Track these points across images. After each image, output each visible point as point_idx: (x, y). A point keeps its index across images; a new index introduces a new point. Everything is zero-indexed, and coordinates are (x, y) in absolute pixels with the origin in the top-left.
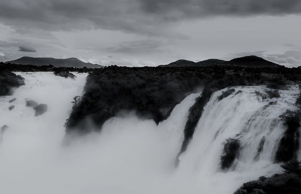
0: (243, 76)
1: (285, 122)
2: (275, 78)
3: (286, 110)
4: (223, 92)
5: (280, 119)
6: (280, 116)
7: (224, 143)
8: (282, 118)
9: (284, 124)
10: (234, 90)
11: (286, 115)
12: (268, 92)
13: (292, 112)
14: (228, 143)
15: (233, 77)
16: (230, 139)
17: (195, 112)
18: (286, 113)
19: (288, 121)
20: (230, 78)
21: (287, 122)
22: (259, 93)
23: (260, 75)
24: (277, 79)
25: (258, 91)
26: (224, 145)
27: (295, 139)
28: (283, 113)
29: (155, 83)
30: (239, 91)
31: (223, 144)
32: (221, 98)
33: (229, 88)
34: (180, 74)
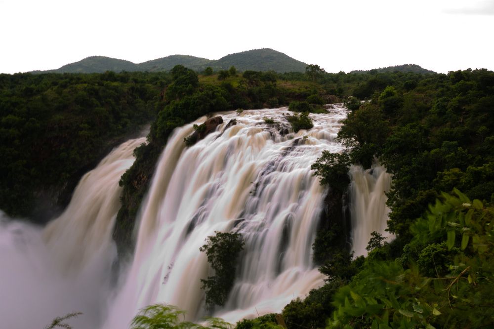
0: (238, 87)
1: (323, 178)
2: (305, 90)
3: (323, 152)
4: (195, 126)
5: (313, 171)
6: (314, 166)
7: (205, 246)
8: (317, 170)
9: (323, 182)
10: (220, 121)
11: (324, 163)
12: (290, 119)
13: (332, 155)
14: (216, 245)
15: (216, 90)
16: (219, 234)
17: (138, 184)
18: (323, 159)
19: (328, 173)
20: (211, 92)
21: (327, 177)
22: (273, 123)
23: (275, 85)
24: (309, 92)
25: (270, 118)
26: (206, 251)
27: (344, 208)
28: (318, 158)
29: (8, 117)
30: (232, 121)
31: (204, 250)
32: (191, 141)
33: (211, 116)
34: (85, 89)
